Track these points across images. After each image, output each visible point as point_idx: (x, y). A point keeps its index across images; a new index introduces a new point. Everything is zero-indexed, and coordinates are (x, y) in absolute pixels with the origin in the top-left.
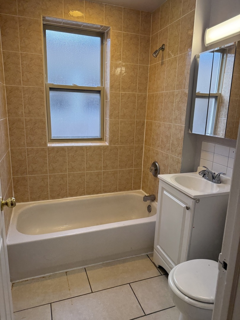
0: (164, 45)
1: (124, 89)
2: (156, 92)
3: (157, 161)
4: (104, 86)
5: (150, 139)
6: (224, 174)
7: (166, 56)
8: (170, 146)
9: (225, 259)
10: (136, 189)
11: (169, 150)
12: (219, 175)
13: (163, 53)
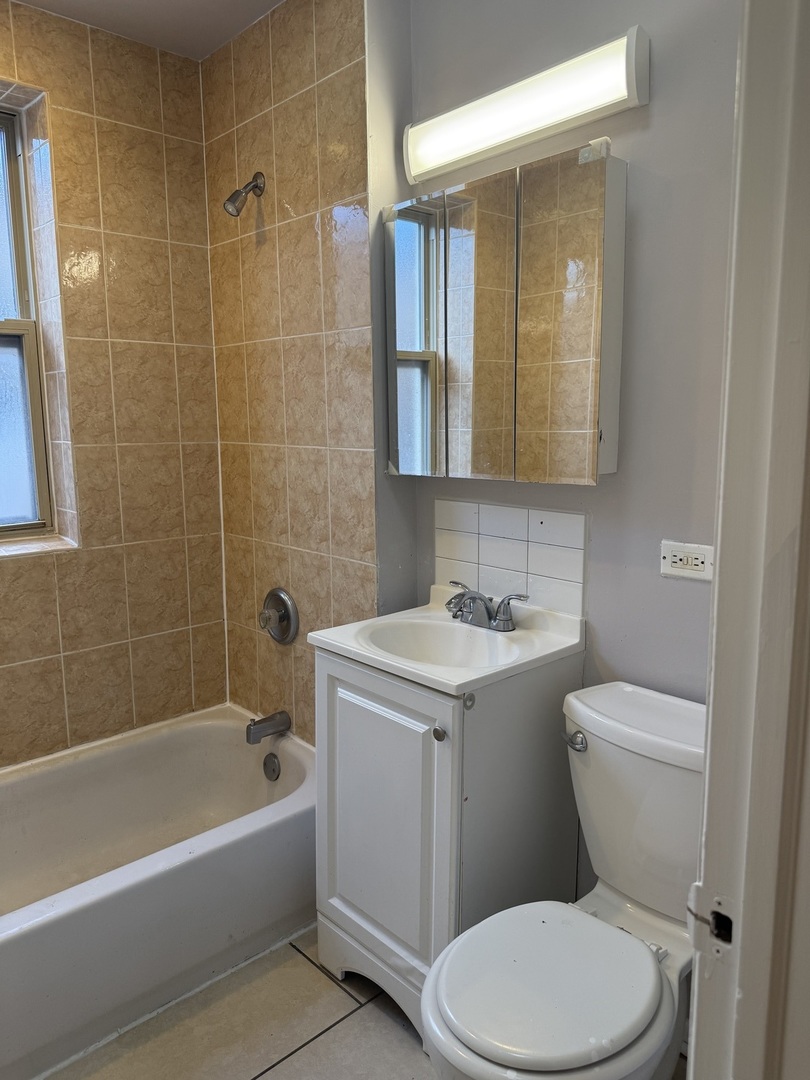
0: (258, 175)
1: (121, 330)
2: (250, 340)
3: (283, 584)
4: (34, 318)
5: (244, 508)
6: (520, 597)
7: (273, 212)
8: (326, 526)
9: (719, 904)
10: (205, 704)
11: (327, 540)
12: (506, 602)
13: (259, 202)
